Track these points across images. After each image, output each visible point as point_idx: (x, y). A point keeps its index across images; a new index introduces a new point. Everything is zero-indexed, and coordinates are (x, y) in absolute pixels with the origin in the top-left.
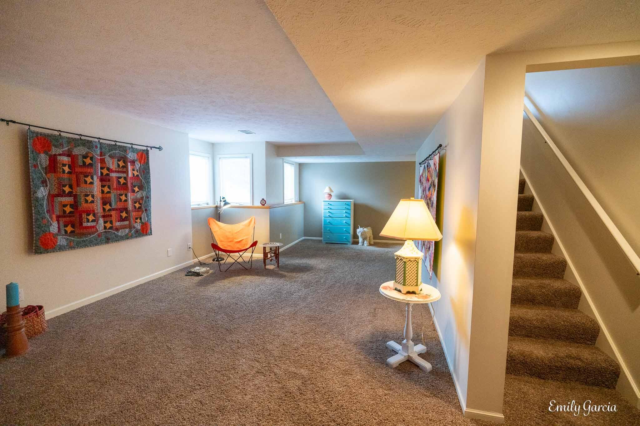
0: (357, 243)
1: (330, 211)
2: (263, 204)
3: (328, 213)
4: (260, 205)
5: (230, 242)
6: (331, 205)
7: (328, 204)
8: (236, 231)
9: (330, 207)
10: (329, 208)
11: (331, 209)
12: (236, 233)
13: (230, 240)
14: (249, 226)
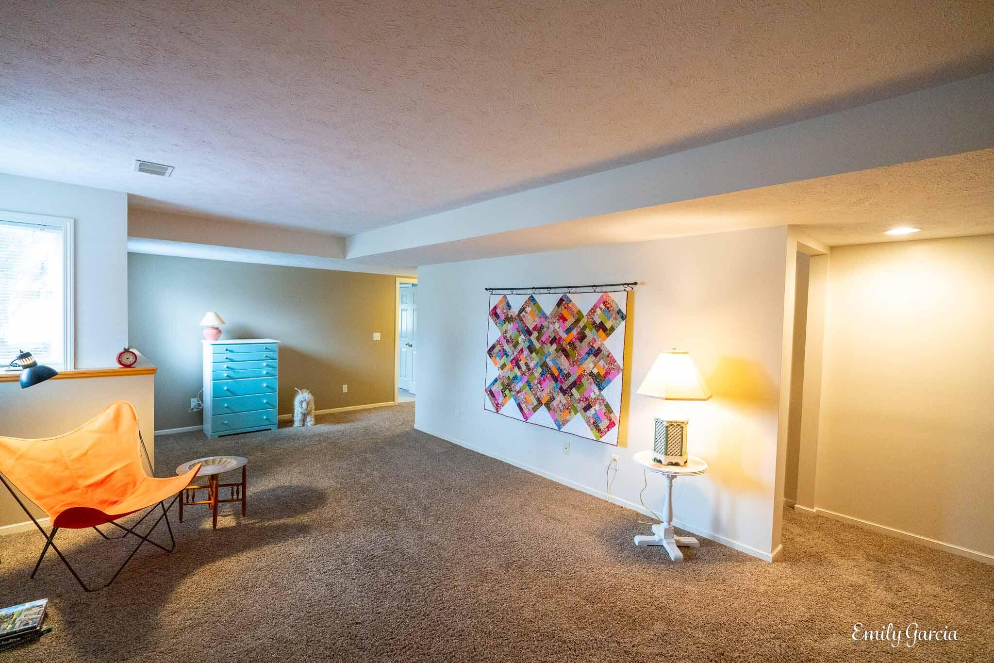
0: (290, 422)
1: (231, 365)
2: (128, 362)
3: (227, 369)
4: (117, 366)
5: (70, 489)
6: (231, 352)
7: (227, 350)
8: (76, 454)
9: (230, 355)
10: (227, 360)
11: (232, 361)
12: (78, 459)
13: (64, 486)
14: (117, 428)
